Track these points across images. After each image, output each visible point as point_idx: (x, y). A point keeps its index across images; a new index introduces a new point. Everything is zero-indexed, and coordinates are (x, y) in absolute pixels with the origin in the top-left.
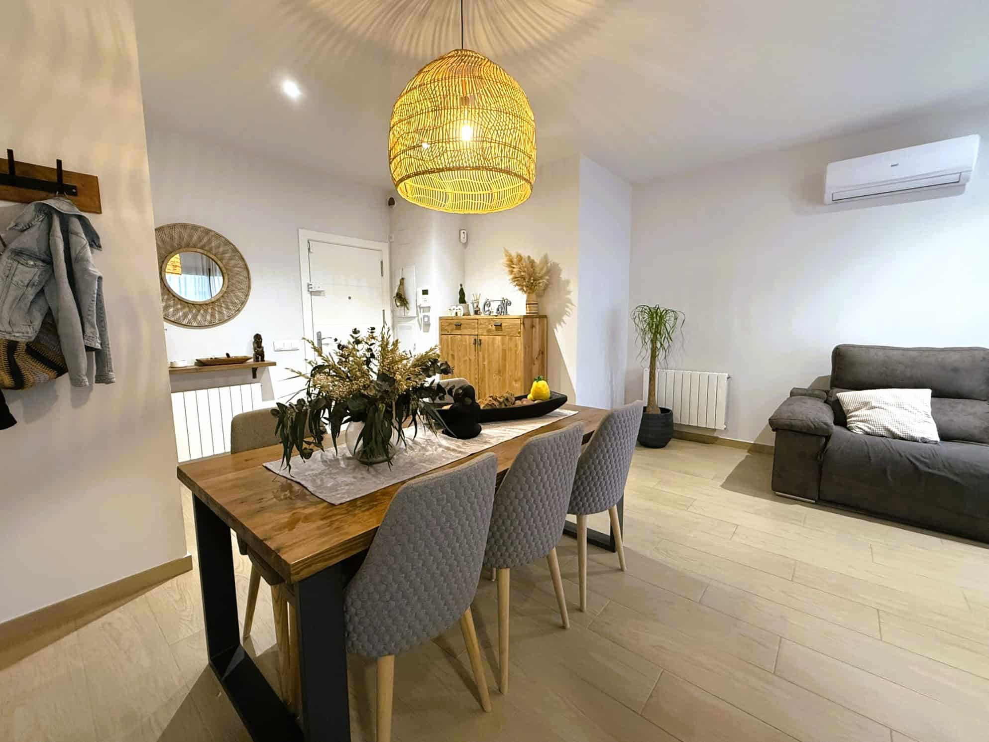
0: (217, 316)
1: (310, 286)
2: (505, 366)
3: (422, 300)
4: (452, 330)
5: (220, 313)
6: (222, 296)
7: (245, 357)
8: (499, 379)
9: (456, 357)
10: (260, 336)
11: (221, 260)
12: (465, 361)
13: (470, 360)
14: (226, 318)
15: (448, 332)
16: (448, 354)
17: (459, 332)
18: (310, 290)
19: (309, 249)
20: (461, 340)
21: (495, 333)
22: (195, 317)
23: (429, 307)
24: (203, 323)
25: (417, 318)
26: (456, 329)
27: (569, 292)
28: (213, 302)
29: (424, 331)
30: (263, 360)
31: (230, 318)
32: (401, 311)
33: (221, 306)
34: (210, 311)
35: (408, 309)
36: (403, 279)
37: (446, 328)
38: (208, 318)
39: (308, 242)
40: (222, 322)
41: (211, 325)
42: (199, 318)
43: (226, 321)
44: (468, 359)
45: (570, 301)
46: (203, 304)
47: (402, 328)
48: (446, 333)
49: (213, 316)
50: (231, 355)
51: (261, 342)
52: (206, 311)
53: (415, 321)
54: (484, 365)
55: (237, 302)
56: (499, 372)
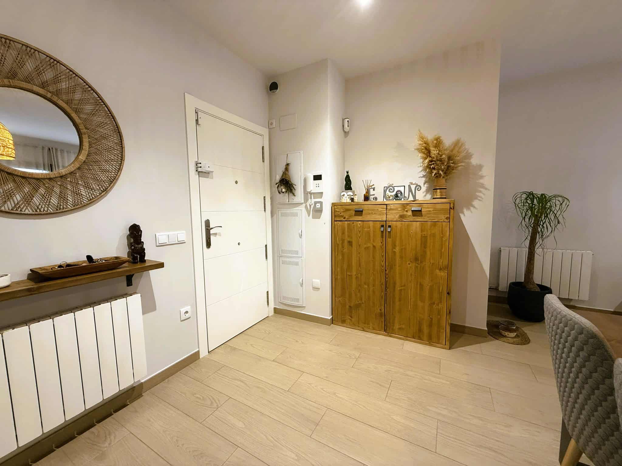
0: (70, 198)
1: (199, 165)
2: (425, 252)
3: (312, 186)
4: (350, 216)
5: (77, 194)
6: (79, 168)
7: (117, 258)
8: (416, 267)
9: (354, 244)
10: (138, 226)
11: (77, 111)
12: (367, 248)
13: (374, 247)
14: (85, 201)
15: (344, 218)
16: (343, 241)
17: (360, 218)
18: (199, 169)
19: (197, 120)
20: (363, 227)
21: (412, 218)
22: (28, 199)
23: (322, 193)
24: (44, 208)
25: (304, 205)
26: (355, 215)
27: (482, 177)
28: (61, 177)
29: (313, 218)
30: (143, 260)
31: (92, 201)
32: (285, 198)
33: (78, 183)
34: (57, 190)
35: (294, 195)
36: (288, 165)
37: (342, 214)
38: (54, 201)
39: (196, 112)
40: (78, 206)
41: (59, 212)
42: (36, 200)
43: (84, 206)
44: (372, 246)
45: (483, 186)
46: (44, 179)
47: (283, 215)
48: (342, 219)
49: (62, 197)
50: (94, 257)
51: (141, 235)
52: (49, 191)
53: (302, 207)
54: (394, 253)
55: (104, 178)
56: (416, 259)
